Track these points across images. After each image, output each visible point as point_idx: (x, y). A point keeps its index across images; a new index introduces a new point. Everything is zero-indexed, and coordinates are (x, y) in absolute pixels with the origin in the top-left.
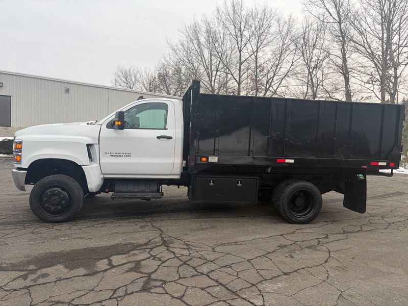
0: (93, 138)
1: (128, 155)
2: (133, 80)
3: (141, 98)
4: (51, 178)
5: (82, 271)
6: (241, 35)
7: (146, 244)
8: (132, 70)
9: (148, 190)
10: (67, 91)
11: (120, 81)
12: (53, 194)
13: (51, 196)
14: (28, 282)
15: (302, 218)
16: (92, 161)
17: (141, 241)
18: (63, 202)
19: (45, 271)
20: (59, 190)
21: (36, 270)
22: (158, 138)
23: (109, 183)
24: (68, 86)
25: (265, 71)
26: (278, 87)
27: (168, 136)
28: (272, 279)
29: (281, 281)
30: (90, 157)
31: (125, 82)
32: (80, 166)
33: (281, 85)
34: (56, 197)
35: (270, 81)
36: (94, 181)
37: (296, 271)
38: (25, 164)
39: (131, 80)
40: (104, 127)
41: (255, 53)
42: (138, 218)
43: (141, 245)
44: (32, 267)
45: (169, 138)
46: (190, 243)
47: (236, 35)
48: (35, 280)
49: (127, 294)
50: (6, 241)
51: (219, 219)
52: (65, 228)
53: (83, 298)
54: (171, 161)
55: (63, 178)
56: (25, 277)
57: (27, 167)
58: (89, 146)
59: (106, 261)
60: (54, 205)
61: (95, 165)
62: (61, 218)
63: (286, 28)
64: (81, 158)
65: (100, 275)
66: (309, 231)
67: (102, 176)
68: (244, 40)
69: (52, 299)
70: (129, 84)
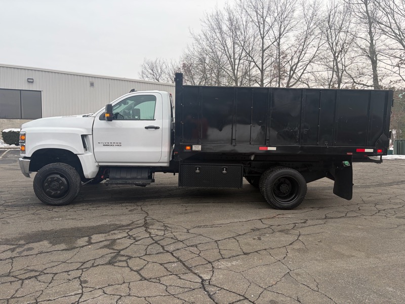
0: (87, 129)
1: (119, 145)
3: (133, 90)
4: (51, 166)
5: (63, 246)
6: (264, 21)
7: (129, 225)
8: (158, 62)
9: (139, 177)
10: (92, 84)
11: (147, 73)
12: (53, 180)
13: (51, 182)
14: (14, 254)
15: (286, 204)
16: (86, 150)
17: (124, 223)
18: (62, 187)
19: (31, 245)
20: (59, 176)
21: (24, 245)
22: (146, 128)
23: (104, 170)
24: (93, 80)
25: (289, 57)
26: (303, 73)
27: (156, 126)
28: (229, 258)
29: (237, 260)
30: (85, 147)
31: (151, 74)
32: (76, 155)
33: (305, 72)
34: (56, 183)
35: (294, 67)
36: (89, 169)
37: (256, 252)
38: (29, 154)
40: (97, 118)
41: (278, 41)
42: (132, 203)
43: (123, 226)
44: (22, 242)
45: (157, 128)
46: (169, 225)
47: (259, 22)
48: (21, 252)
49: (93, 266)
50: (8, 221)
51: (206, 204)
52: (62, 211)
53: (54, 268)
54: (158, 149)
55: (62, 166)
56: (13, 250)
57: (30, 156)
58: (84, 137)
59: (86, 239)
60: (54, 190)
61: (90, 154)
62: (61, 201)
63: (311, 12)
64: (76, 148)
65: (76, 250)
66: (290, 216)
67: (97, 164)
68: (266, 28)
69: (29, 268)
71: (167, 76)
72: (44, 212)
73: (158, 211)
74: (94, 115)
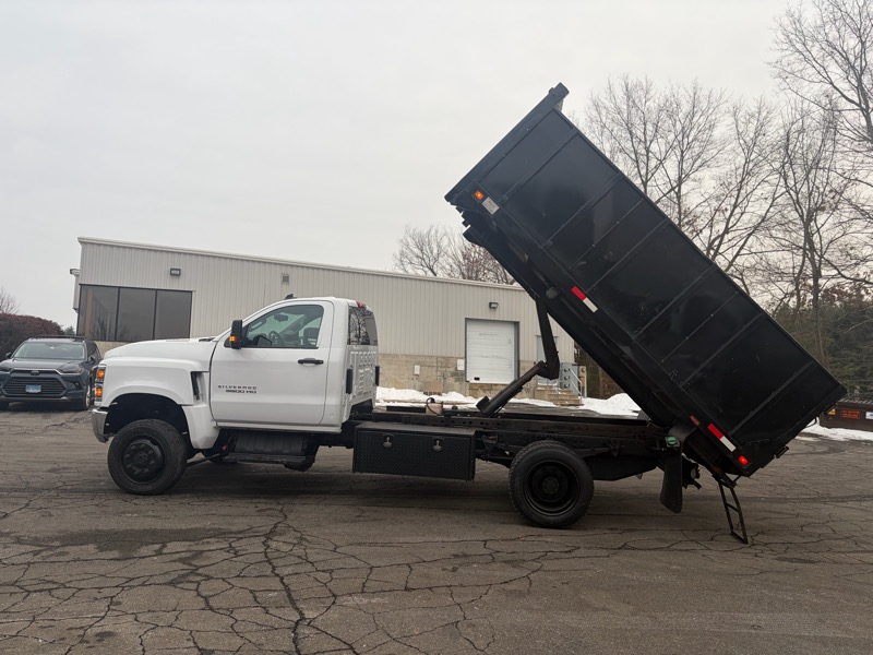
0: (201, 362)
1: (252, 391)
2: (435, 251)
3: (290, 297)
4: (138, 424)
5: (115, 554)
6: (648, 151)
7: (241, 532)
9: (287, 451)
10: (286, 279)
11: (410, 255)
12: (138, 450)
13: (136, 451)
14: (36, 559)
15: (551, 518)
16: (198, 398)
17: (234, 529)
18: (153, 462)
19: (67, 549)
20: (148, 442)
21: (58, 547)
22: (301, 362)
23: (228, 436)
24: (288, 271)
25: (700, 223)
26: (738, 254)
27: (317, 358)
28: (373, 593)
29: (383, 597)
30: (196, 392)
31: (418, 257)
32: (180, 406)
33: (743, 252)
34: (143, 454)
35: (716, 243)
36: (201, 429)
37: (429, 588)
38: (106, 402)
39: (432, 252)
41: (676, 190)
43: (231, 532)
44: (57, 543)
45: (319, 362)
46: (308, 538)
47: (636, 153)
48: (48, 556)
49: (143, 585)
50: (53, 512)
51: (403, 510)
52: (144, 503)
53: (82, 582)
54: (318, 401)
55: (156, 425)
56: (36, 553)
57: (107, 406)
58: (195, 375)
59: (157, 546)
60: (139, 466)
61: (203, 406)
62: (149, 488)
63: (752, 128)
64: (181, 393)
65: (132, 561)
66: (549, 540)
67: (214, 424)
68: (653, 163)
69: (47, 578)
70: (427, 261)
71: (450, 261)
72: (117, 503)
73: (307, 515)
74: (217, 338)
